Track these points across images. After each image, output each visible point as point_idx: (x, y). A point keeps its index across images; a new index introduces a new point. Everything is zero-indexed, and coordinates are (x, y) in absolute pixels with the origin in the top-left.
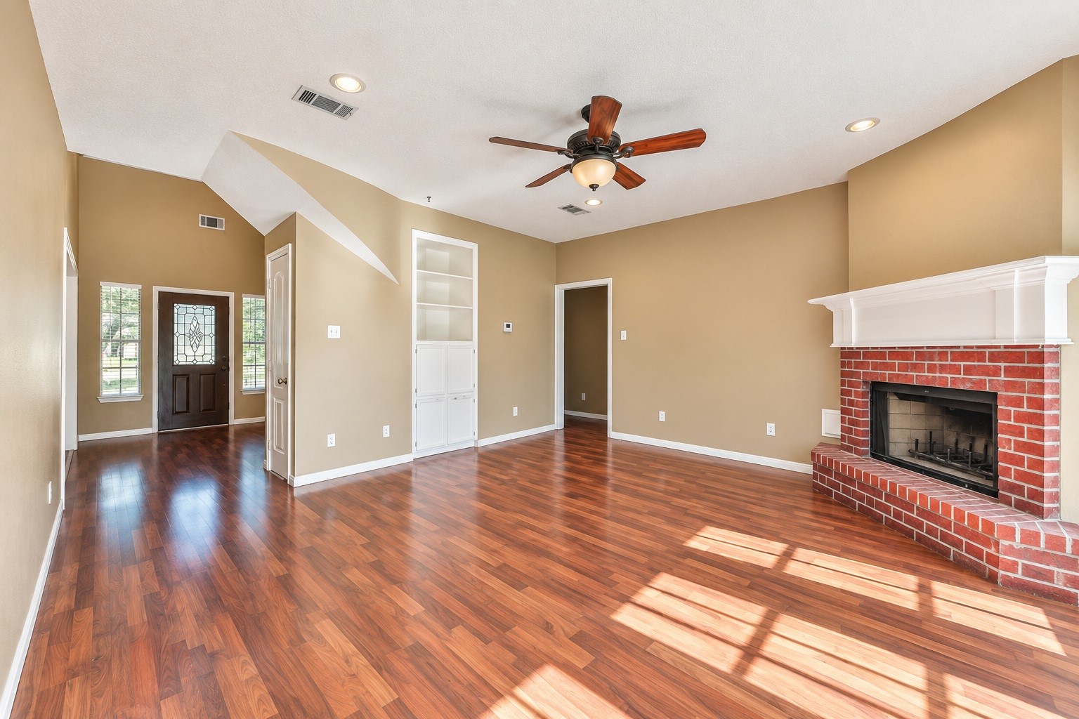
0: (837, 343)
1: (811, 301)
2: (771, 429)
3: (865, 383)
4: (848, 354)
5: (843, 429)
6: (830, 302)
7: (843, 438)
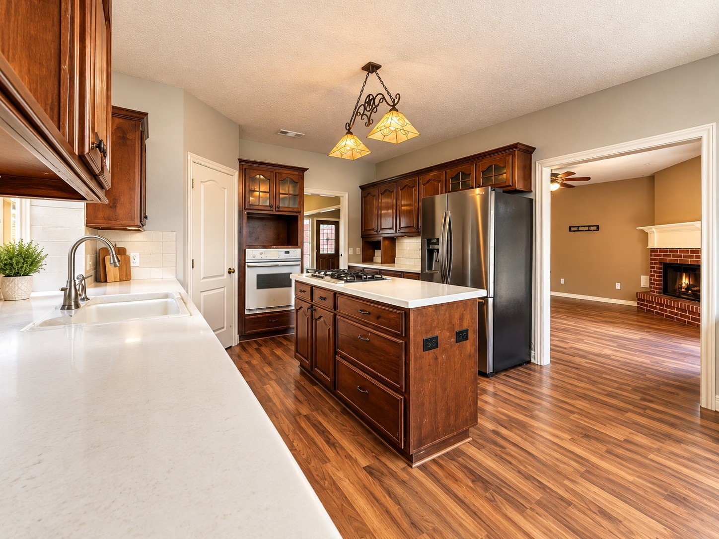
0: (650, 246)
1: (637, 228)
2: (618, 286)
3: (660, 263)
4: (653, 250)
5: (651, 283)
6: (646, 229)
7: (651, 287)
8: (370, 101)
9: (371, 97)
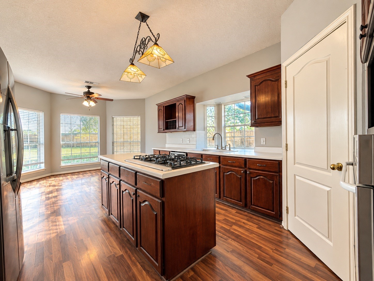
8: (143, 42)
9: (144, 39)
